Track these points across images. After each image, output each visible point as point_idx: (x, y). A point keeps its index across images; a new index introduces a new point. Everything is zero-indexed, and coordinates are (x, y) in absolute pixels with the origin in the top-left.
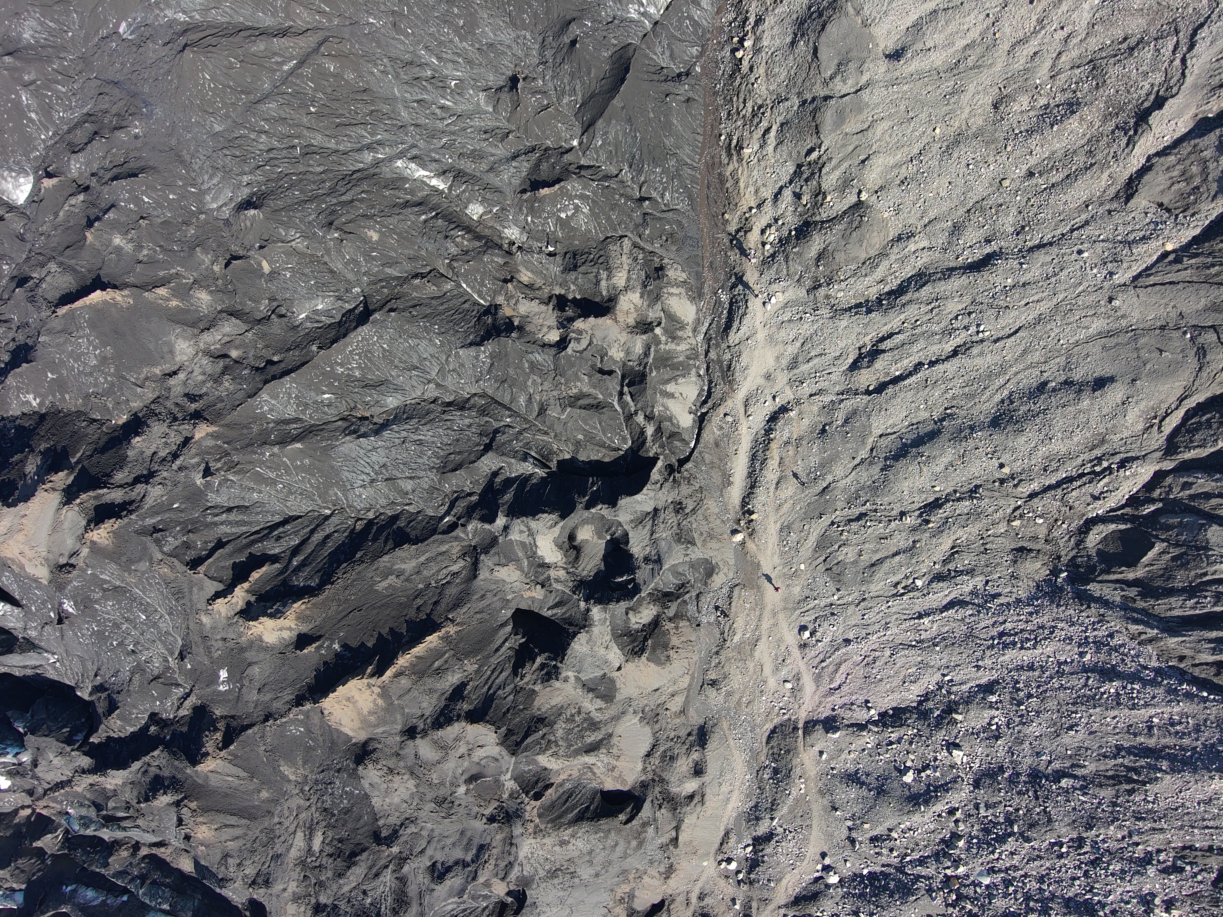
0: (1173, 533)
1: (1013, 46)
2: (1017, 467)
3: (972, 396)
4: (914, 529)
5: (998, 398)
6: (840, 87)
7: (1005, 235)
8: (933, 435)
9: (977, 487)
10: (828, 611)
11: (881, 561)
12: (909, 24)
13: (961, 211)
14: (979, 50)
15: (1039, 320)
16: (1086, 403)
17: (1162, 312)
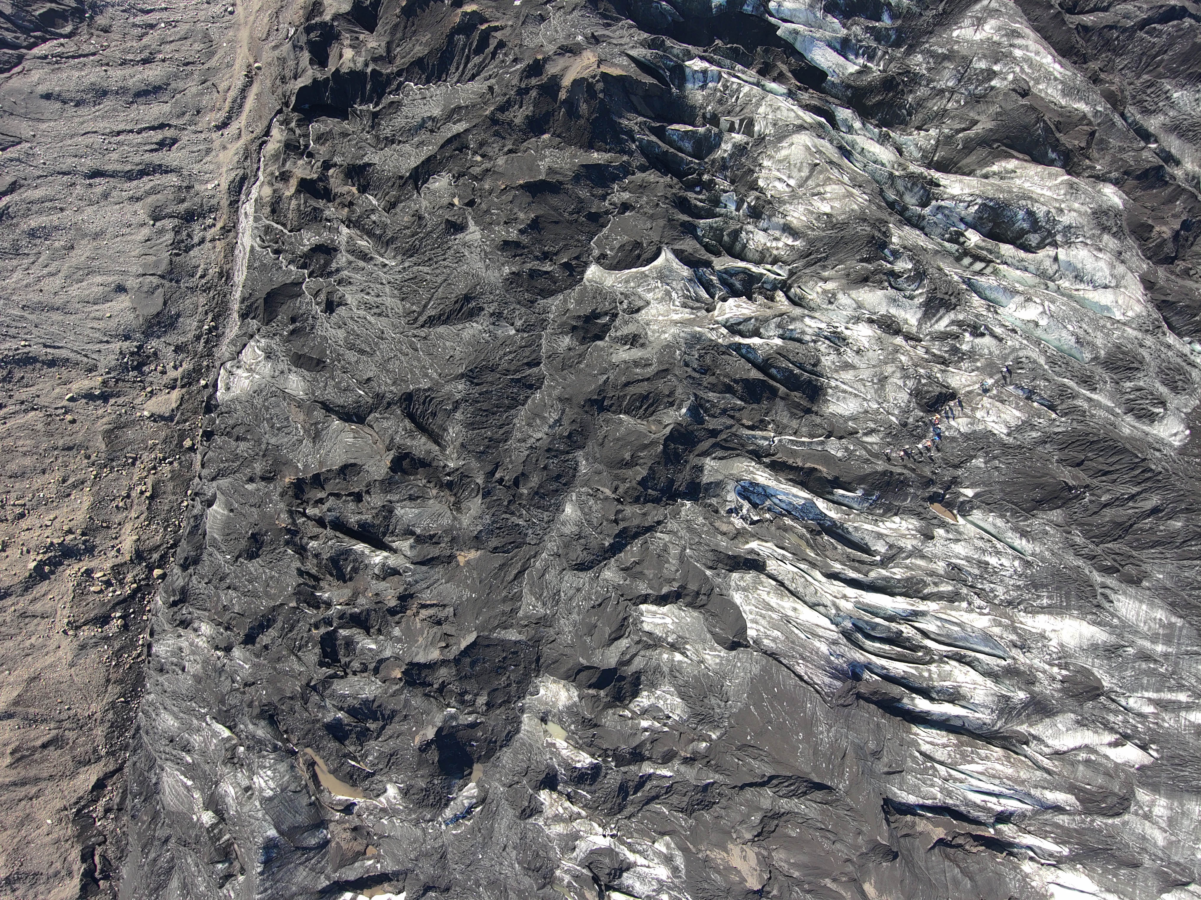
0: (28, 18)
1: (56, 274)
2: (98, 69)
3: (114, 110)
4: (160, 52)
5: (102, 106)
6: (155, 280)
7: (82, 185)
8: (139, 94)
9: (121, 65)
10: (216, 20)
11: (180, 39)
12: (110, 304)
13: (102, 204)
14: (75, 277)
15: (72, 136)
16: (57, 89)
17: (11, 122)
